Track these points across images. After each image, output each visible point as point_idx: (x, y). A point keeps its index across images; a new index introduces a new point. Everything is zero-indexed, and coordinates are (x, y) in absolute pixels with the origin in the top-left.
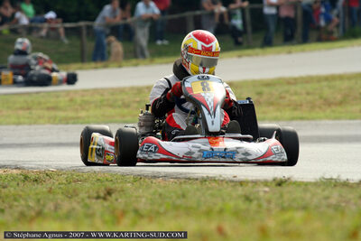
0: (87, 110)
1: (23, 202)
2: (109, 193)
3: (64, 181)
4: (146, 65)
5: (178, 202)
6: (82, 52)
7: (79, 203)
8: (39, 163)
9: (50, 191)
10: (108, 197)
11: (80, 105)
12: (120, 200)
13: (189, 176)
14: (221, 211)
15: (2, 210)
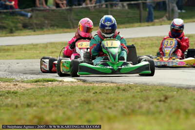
0: (144, 49)
1: (121, 103)
2: (166, 98)
3: (139, 90)
6: (140, 16)
9: (134, 96)
10: (166, 101)
11: (140, 46)
12: (173, 103)
15: (110, 108)
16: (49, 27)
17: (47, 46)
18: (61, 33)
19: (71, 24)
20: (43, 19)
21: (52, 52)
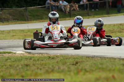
1: (48, 66)
2: (77, 63)
3: (62, 59)
4: (92, 18)
5: (100, 66)
7: (66, 66)
8: (54, 52)
9: (57, 62)
13: (105, 57)
14: (114, 70)
15: (41, 69)
16: (12, 20)
17: (10, 32)
18: (19, 24)
19: (26, 18)
20: (8, 15)
21: (13, 36)
